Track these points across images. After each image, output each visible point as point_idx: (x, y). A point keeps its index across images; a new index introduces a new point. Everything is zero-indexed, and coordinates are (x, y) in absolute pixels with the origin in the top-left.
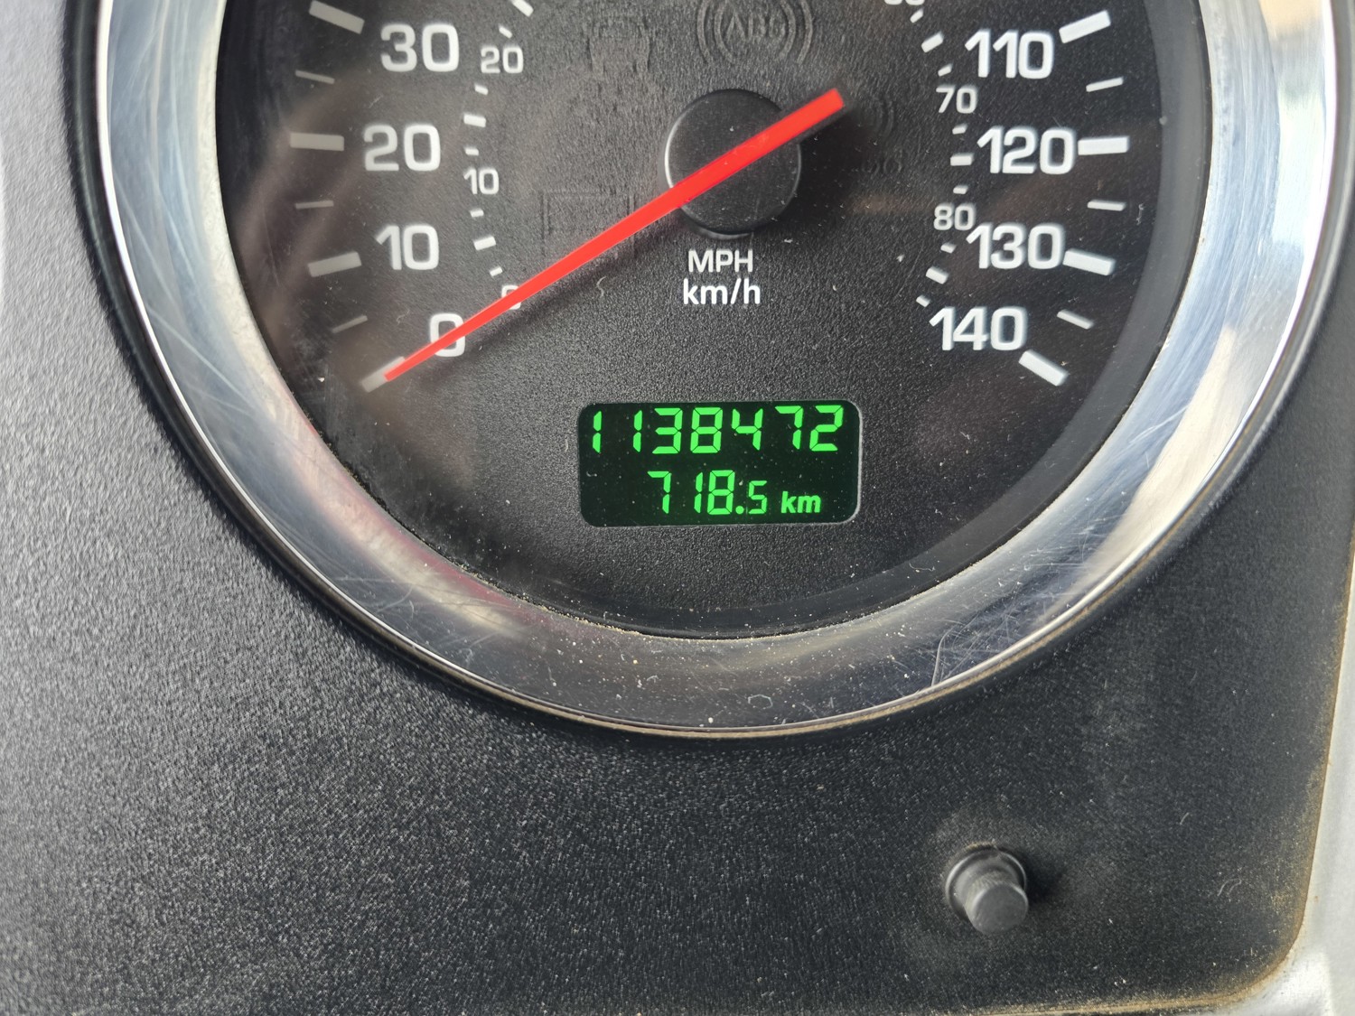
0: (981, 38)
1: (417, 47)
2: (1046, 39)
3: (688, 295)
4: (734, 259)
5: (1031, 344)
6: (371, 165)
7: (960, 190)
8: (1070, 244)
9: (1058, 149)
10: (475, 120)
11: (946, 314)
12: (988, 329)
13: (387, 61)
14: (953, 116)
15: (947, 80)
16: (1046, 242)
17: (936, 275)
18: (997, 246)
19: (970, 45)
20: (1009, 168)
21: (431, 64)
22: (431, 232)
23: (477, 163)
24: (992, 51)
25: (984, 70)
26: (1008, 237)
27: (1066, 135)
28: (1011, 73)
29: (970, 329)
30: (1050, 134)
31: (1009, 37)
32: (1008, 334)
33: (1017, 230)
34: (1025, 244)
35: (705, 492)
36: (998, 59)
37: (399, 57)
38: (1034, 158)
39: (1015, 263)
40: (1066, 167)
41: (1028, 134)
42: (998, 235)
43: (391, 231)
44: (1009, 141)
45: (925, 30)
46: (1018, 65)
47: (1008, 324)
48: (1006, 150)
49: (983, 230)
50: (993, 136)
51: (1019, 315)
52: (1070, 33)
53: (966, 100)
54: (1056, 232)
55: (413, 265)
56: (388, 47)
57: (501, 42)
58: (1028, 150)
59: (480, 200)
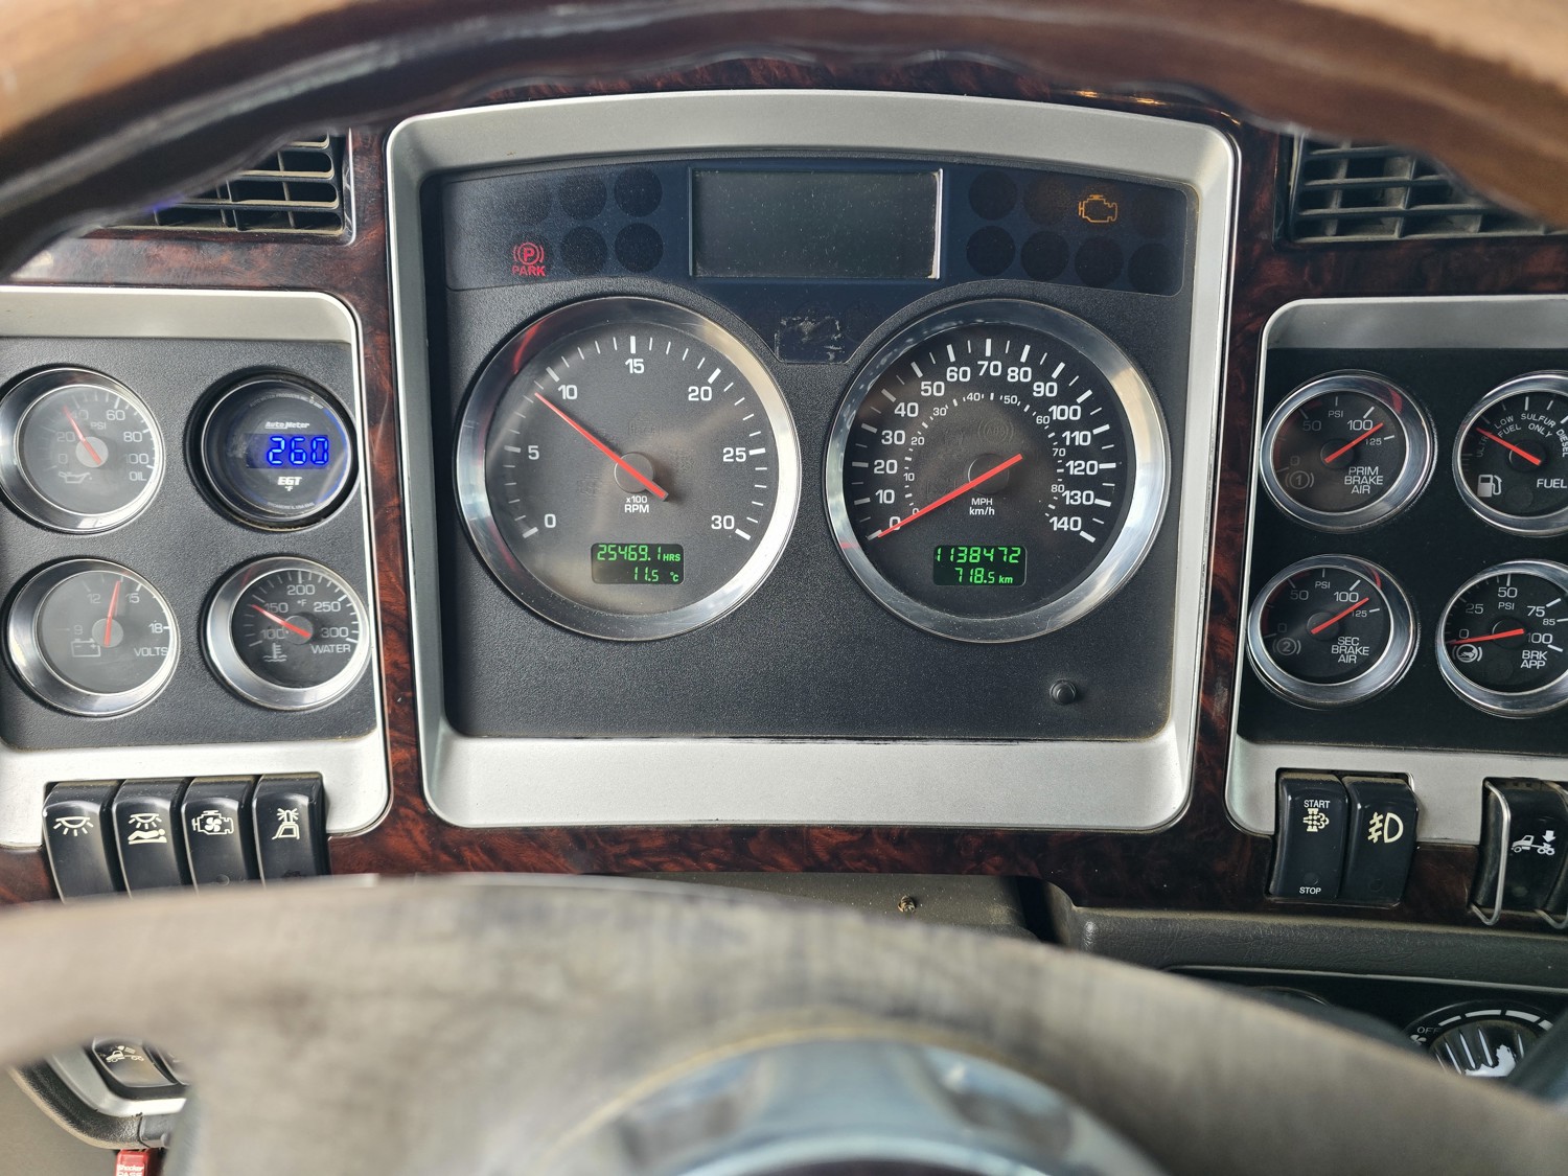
0: (1068, 433)
1: (893, 437)
2: (1089, 433)
3: (971, 512)
4: (987, 501)
5: (1083, 529)
6: (876, 471)
7: (1060, 480)
8: (1095, 497)
9: (1092, 467)
10: (908, 459)
11: (1055, 519)
12: (1069, 524)
13: (883, 441)
14: (1058, 457)
15: (1055, 447)
16: (1088, 496)
17: (1052, 507)
18: (1071, 497)
19: (1063, 436)
20: (1076, 473)
21: (896, 442)
22: (892, 492)
23: (908, 472)
24: (1071, 438)
25: (1068, 443)
26: (1076, 495)
27: (1095, 463)
28: (1077, 444)
29: (1063, 524)
30: (1089, 463)
31: (1077, 433)
32: (1075, 525)
33: (1079, 493)
34: (1081, 497)
35: (974, 575)
36: (1073, 440)
37: (888, 440)
38: (1084, 470)
39: (1079, 502)
40: (1095, 472)
41: (1083, 463)
42: (1072, 494)
43: (881, 491)
44: (1076, 464)
45: (1049, 431)
46: (1079, 441)
47: (1076, 522)
48: (1075, 467)
49: (1068, 492)
50: (1071, 463)
51: (1079, 519)
52: (1096, 431)
53: (1062, 452)
54: (1092, 493)
55: (886, 502)
56: (884, 437)
57: (918, 436)
58: (1083, 467)
59: (908, 483)
